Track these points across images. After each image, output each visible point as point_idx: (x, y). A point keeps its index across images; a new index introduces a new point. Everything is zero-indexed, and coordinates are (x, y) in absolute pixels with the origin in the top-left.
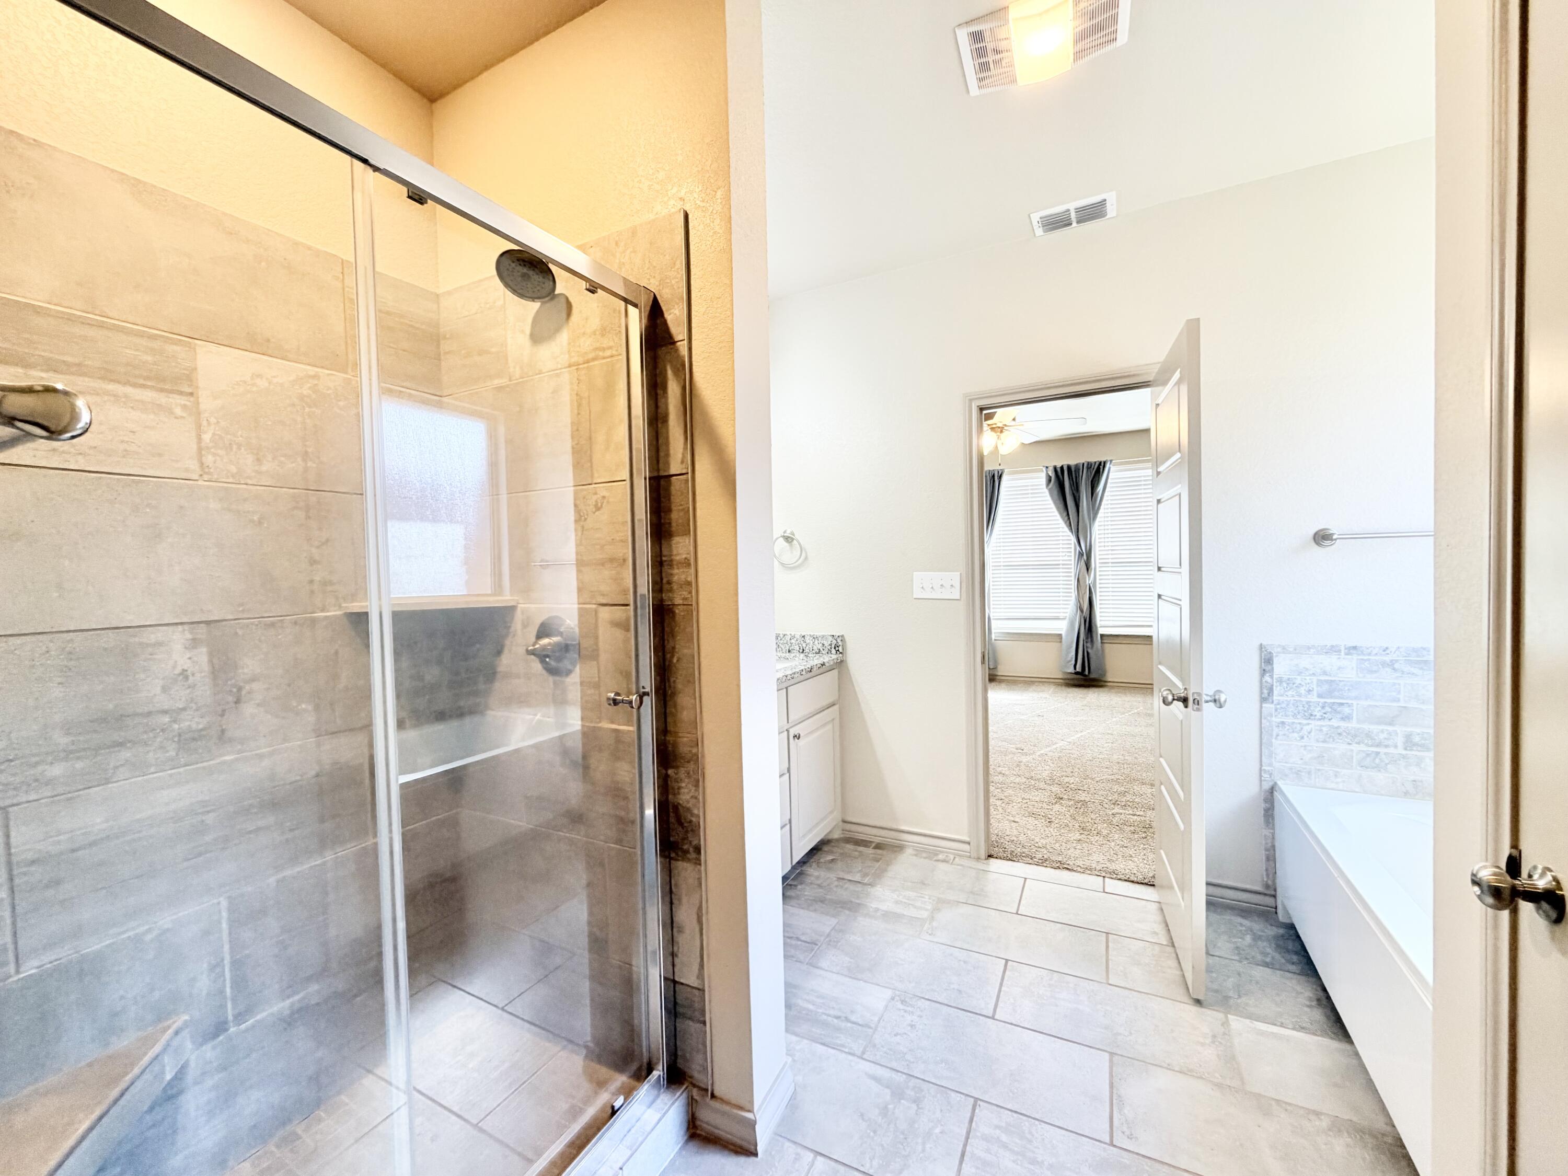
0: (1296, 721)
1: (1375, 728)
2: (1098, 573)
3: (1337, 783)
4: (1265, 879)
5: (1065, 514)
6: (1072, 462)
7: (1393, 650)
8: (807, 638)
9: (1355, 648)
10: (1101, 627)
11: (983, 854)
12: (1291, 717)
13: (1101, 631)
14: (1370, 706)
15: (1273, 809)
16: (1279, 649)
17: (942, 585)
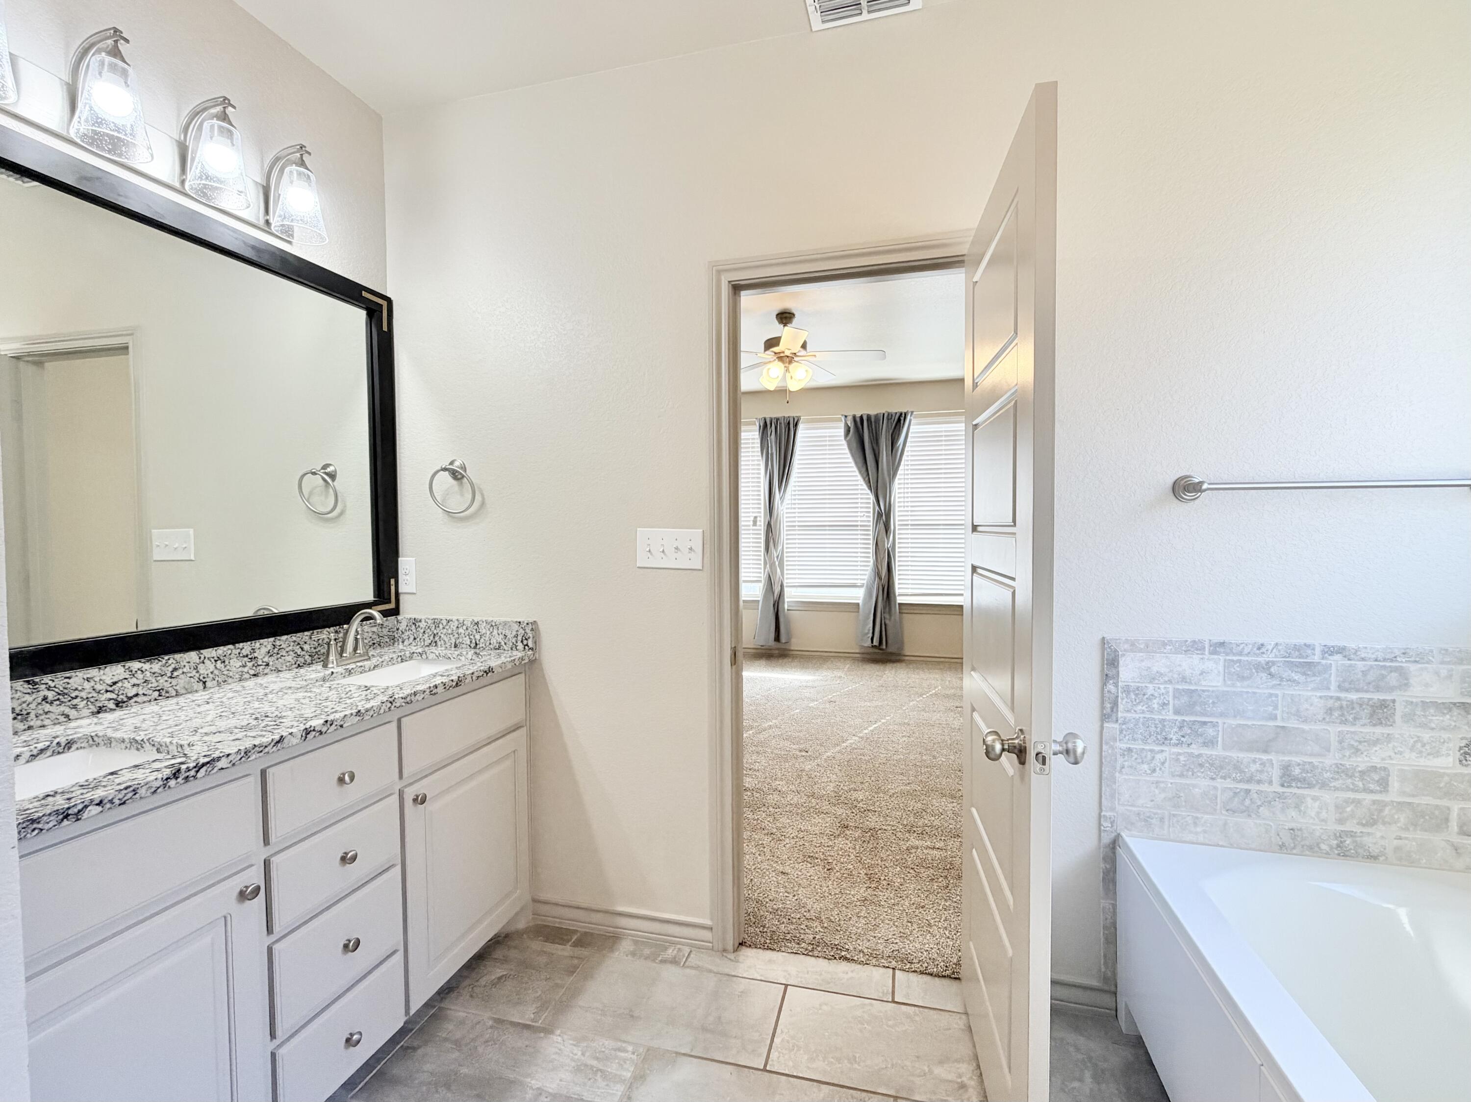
0: (1147, 747)
1: (1245, 756)
2: (897, 536)
3: (1197, 833)
4: (1103, 970)
5: (864, 469)
6: (873, 412)
7: (1270, 648)
8: (482, 626)
9: (1222, 644)
10: (900, 595)
11: (730, 944)
12: (1140, 742)
13: (900, 600)
14: (1239, 725)
15: (1115, 872)
16: (1126, 646)
17: (677, 548)
